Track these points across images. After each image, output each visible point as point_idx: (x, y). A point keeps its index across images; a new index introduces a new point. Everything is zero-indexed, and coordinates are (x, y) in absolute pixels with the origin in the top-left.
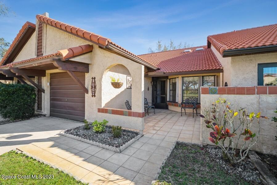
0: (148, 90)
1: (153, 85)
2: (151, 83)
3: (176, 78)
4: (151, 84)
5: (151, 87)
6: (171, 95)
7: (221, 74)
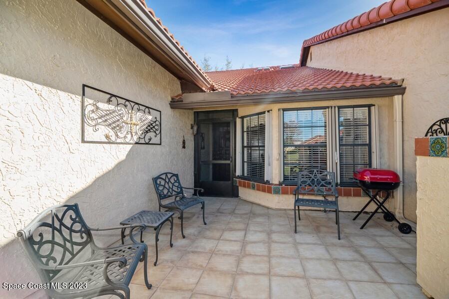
0: (184, 147)
1: (197, 134)
2: (192, 128)
3: (264, 113)
4: (191, 131)
5: (193, 139)
6: (246, 160)
7: (397, 99)
